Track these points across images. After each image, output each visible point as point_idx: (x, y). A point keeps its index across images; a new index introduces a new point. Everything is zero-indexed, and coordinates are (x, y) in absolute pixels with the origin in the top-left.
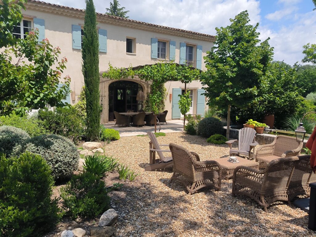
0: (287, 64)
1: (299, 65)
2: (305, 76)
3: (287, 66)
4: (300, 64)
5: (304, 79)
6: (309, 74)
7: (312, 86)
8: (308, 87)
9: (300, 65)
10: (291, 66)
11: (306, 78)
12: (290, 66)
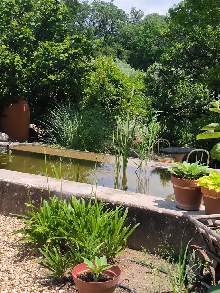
0: (119, 8)
1: (138, 12)
2: (147, 31)
3: (119, 13)
4: (140, 10)
5: (146, 37)
6: (153, 30)
7: (157, 50)
8: (151, 52)
9: (140, 13)
10: (126, 13)
11: (148, 37)
12: (124, 12)
